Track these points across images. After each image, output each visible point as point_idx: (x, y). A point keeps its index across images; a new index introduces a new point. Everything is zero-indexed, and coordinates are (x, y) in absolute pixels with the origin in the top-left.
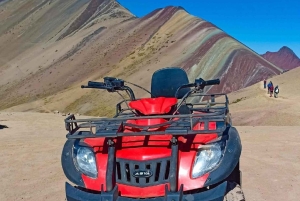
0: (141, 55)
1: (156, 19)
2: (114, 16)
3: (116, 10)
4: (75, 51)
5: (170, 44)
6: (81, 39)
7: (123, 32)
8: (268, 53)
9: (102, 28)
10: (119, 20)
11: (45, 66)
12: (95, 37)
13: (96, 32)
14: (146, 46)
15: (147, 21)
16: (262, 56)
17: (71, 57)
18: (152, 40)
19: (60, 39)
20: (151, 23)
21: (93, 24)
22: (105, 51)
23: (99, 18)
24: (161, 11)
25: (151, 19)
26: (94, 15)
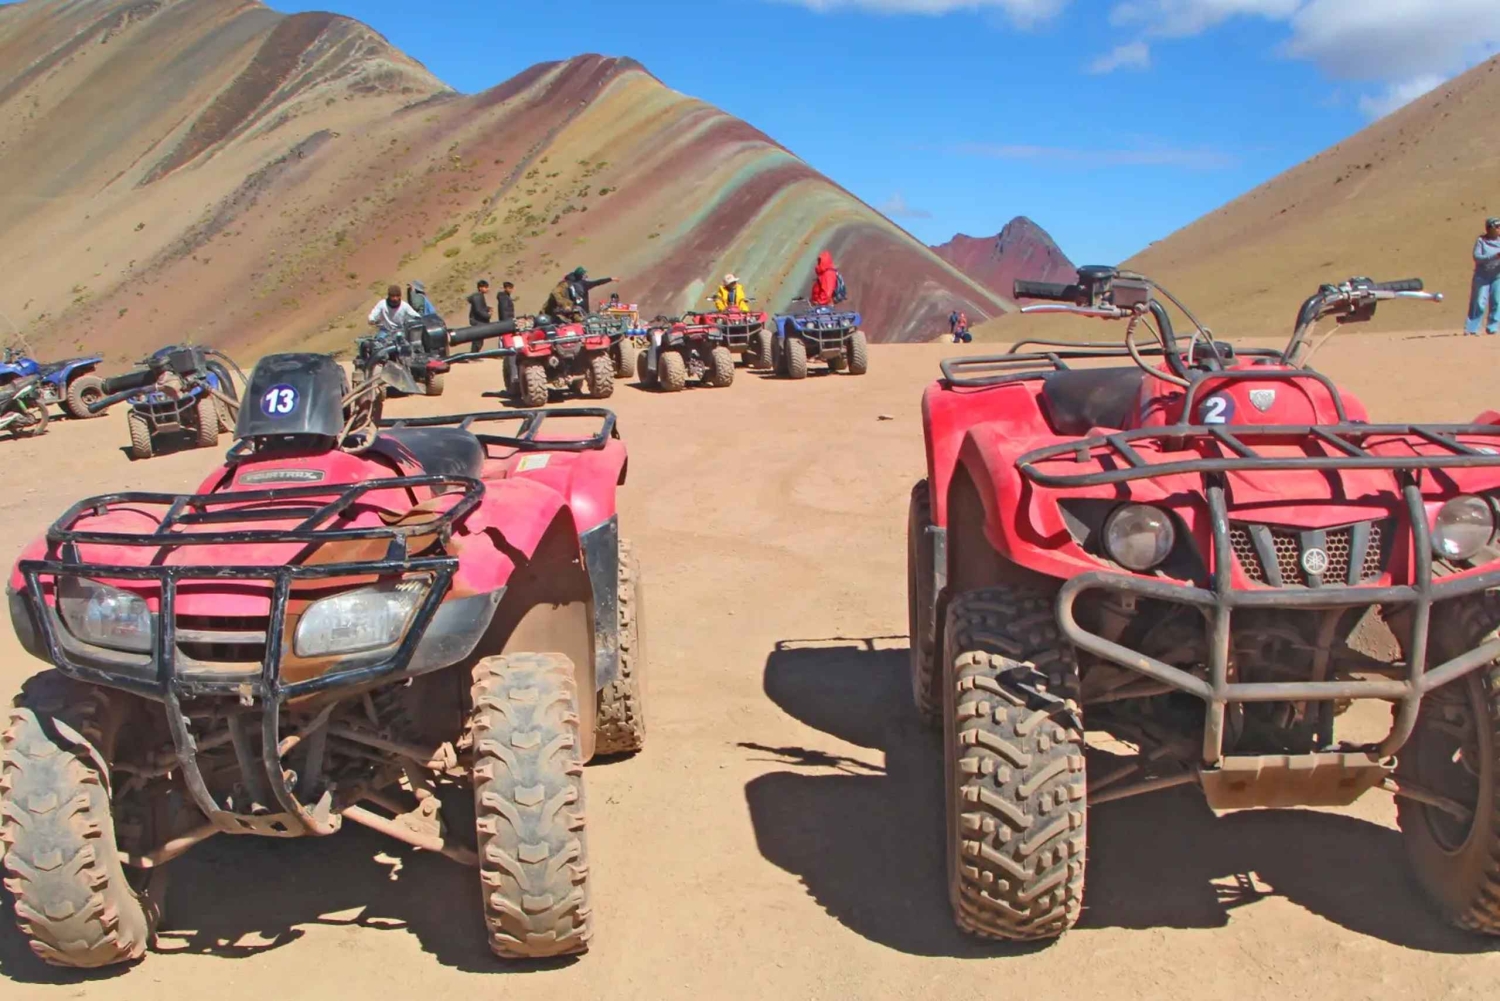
0: (480, 240)
1: (532, 105)
2: (365, 87)
3: (372, 65)
4: (215, 225)
5: (595, 202)
6: (236, 181)
7: (408, 149)
8: (959, 239)
9: (322, 136)
10: (387, 103)
11: (97, 287)
12: (294, 169)
13: (298, 153)
14: (502, 209)
15: (500, 111)
16: (939, 250)
17: (200, 253)
18: (524, 183)
19: (151, 179)
20: (515, 117)
21: (283, 119)
22: (339, 224)
23: (306, 96)
24: (555, 73)
25: (517, 101)
26: (285, 85)
